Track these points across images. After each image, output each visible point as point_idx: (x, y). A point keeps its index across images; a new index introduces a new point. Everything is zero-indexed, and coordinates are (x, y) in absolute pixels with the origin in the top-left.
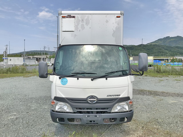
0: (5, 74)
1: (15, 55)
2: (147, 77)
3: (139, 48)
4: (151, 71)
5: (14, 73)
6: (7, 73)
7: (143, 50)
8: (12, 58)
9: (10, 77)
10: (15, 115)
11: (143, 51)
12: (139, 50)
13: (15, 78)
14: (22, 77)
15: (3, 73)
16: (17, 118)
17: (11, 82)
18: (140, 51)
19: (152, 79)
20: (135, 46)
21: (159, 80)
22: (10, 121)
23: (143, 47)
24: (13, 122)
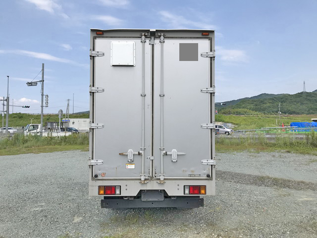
0: (56, 146)
1: (81, 115)
2: (289, 154)
3: (298, 99)
4: (300, 144)
5: (71, 144)
6: (60, 144)
7: (305, 102)
8: (75, 120)
9: (62, 151)
10: (42, 206)
11: (307, 104)
12: (298, 102)
13: (68, 152)
14: (80, 151)
15: (55, 144)
16: (42, 211)
17: (60, 158)
18: (299, 104)
19: (297, 158)
20: (289, 95)
21: (311, 159)
22: (32, 213)
23: (305, 97)
24: (35, 214)
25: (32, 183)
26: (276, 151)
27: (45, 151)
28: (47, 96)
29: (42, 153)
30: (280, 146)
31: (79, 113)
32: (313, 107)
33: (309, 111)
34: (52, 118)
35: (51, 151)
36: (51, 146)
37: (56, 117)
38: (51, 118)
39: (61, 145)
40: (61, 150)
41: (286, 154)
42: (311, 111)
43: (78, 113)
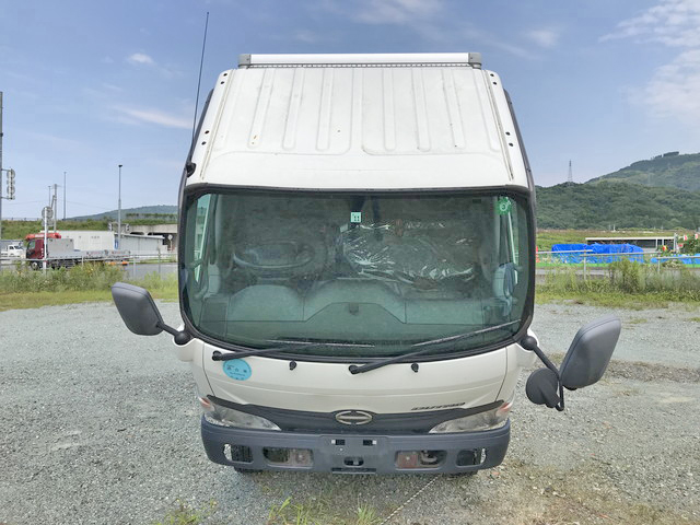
0: (45, 294)
1: (85, 222)
2: (581, 307)
3: (557, 198)
4: (599, 286)
5: (79, 288)
6: (52, 287)
7: (570, 204)
8: (72, 234)
9: (64, 303)
10: (75, 438)
11: (574, 207)
12: (557, 204)
13: (80, 308)
15: (40, 287)
16: (81, 450)
17: (67, 320)
18: (560, 207)
20: (541, 188)
21: (631, 318)
22: (57, 457)
23: (572, 193)
24: (67, 460)
25: (21, 382)
26: (554, 302)
27: (18, 305)
28: (12, 172)
29: (12, 311)
30: (559, 292)
31: (80, 219)
32: (585, 214)
33: (578, 222)
34: (10, 228)
35: (35, 304)
36: (29, 294)
37: (21, 227)
38: (7, 228)
39: (54, 291)
40: (61, 303)
41: (577, 308)
42: (582, 222)
43: (75, 219)
